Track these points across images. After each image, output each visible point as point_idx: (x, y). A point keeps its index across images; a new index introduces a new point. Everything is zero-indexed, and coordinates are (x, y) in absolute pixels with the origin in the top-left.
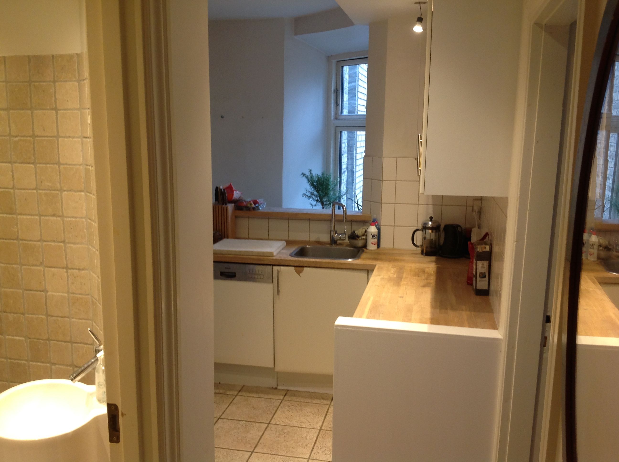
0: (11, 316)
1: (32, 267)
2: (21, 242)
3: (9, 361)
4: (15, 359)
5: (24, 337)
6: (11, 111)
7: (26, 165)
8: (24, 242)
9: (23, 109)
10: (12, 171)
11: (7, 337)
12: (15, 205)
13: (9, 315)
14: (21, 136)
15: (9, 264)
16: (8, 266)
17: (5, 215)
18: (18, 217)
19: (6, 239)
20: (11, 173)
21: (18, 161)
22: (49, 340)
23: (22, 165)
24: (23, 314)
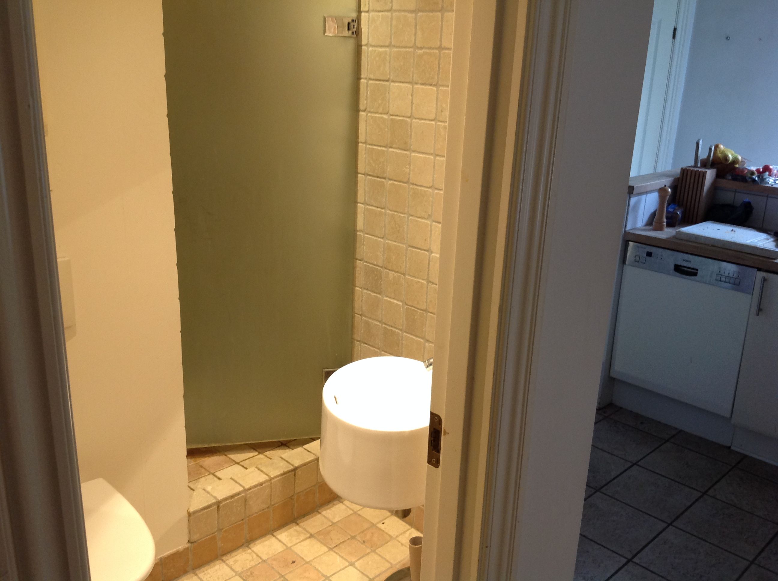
0: (391, 274)
1: (419, 219)
2: (411, 186)
3: (384, 326)
4: (389, 326)
5: (401, 301)
6: (420, 14)
7: (428, 87)
8: (415, 187)
9: (432, 11)
10: (412, 95)
11: (385, 298)
12: (410, 138)
13: (390, 272)
14: (426, 48)
15: (396, 212)
16: (395, 213)
17: (398, 151)
18: (412, 155)
19: (396, 181)
20: (410, 97)
21: (420, 82)
22: (425, 310)
23: (424, 87)
24: (404, 274)
